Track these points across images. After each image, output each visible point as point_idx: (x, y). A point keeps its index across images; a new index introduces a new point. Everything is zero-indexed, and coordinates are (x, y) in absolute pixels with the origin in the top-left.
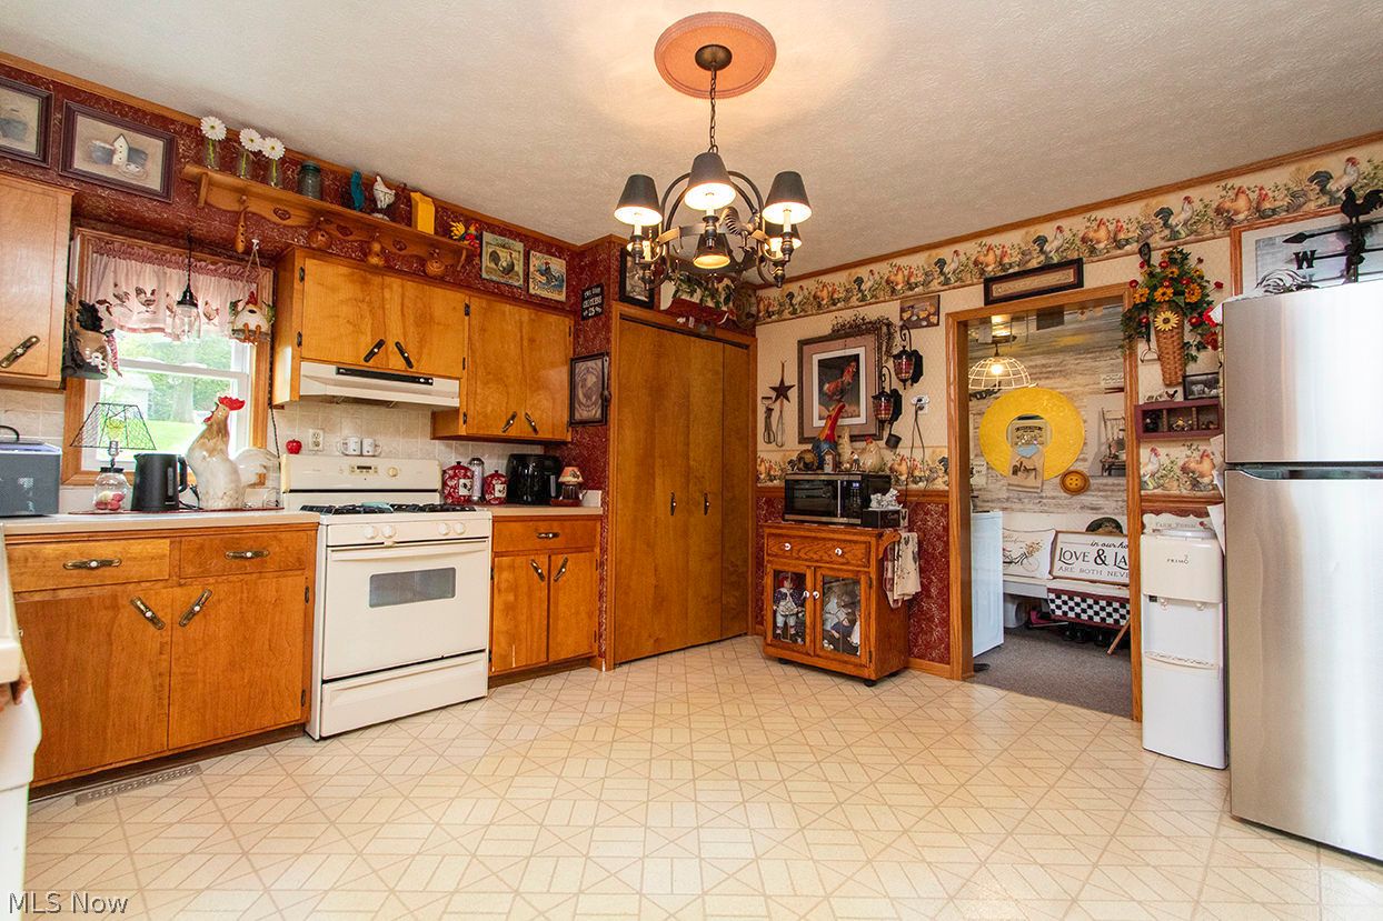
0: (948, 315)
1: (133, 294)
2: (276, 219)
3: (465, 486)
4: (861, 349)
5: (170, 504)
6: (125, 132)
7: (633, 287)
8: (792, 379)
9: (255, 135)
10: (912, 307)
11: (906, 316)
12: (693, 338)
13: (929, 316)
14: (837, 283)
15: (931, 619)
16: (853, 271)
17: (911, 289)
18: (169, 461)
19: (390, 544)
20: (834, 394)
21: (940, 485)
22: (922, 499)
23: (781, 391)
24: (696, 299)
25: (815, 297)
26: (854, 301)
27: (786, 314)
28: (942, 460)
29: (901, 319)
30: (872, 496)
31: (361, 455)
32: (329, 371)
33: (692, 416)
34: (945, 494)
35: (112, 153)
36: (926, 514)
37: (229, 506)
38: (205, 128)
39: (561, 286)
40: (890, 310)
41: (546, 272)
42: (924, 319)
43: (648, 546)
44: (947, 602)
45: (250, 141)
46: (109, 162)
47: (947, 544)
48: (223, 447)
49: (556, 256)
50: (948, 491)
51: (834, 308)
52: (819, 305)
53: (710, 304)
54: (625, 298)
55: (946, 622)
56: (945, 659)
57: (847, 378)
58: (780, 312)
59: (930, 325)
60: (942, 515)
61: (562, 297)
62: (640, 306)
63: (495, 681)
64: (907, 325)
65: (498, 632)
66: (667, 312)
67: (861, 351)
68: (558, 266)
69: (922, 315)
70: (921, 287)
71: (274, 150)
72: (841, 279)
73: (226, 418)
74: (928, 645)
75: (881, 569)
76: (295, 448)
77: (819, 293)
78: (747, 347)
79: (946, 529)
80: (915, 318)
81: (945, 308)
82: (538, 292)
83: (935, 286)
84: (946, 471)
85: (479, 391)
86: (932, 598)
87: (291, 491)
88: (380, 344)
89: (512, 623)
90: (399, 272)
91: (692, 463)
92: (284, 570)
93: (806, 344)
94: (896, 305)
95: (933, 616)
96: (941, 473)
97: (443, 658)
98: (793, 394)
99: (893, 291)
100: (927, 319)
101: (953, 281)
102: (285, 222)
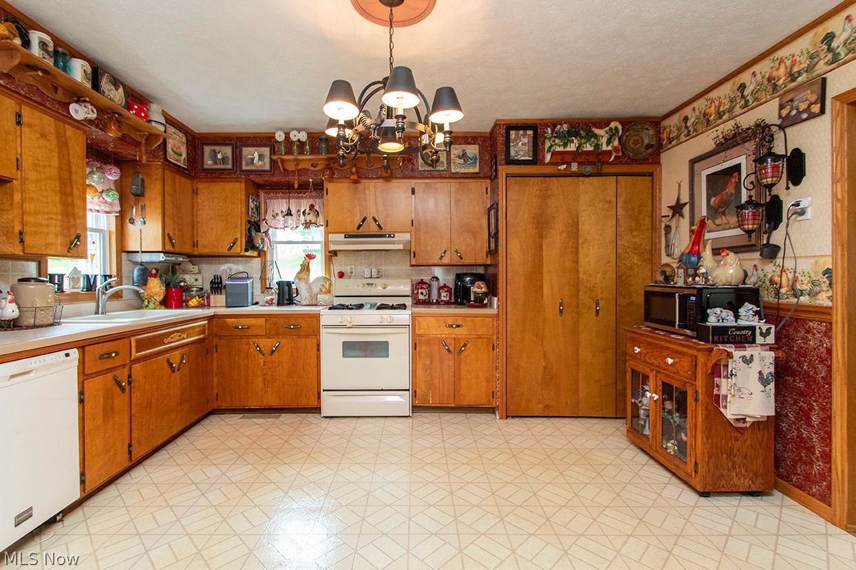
0: (836, 98)
1: (280, 213)
2: (312, 168)
3: (422, 293)
4: (742, 159)
5: (291, 302)
6: (256, 148)
7: (517, 152)
8: (685, 198)
9: (295, 132)
10: (792, 100)
11: (784, 112)
12: (580, 178)
13: (809, 106)
14: (723, 96)
15: (811, 450)
16: (736, 79)
17: (793, 80)
18: (289, 284)
19: (349, 326)
20: (719, 207)
21: (823, 300)
22: (803, 316)
23: (677, 209)
24: (572, 147)
25: (705, 115)
26: (738, 110)
27: (683, 138)
28: (827, 272)
29: (780, 117)
30: (709, 311)
31: (371, 277)
32: (341, 237)
33: (581, 241)
34: (826, 311)
35: (253, 159)
36: (808, 332)
37: (308, 304)
38: (277, 137)
39: (476, 163)
40: (769, 112)
41: (464, 156)
42: (804, 111)
43: (537, 336)
44: (829, 434)
45: (294, 136)
46: (252, 163)
47: (830, 368)
48: (306, 277)
49: (472, 144)
50: (831, 308)
51: (720, 121)
52: (708, 122)
53: (588, 147)
54: (510, 162)
55: (827, 457)
56: (825, 498)
57: (730, 190)
58: (678, 137)
59: (812, 116)
60: (825, 334)
61: (477, 170)
62: (524, 164)
63: (416, 408)
64: (787, 122)
65: (420, 381)
66: (550, 163)
67: (742, 160)
68: (472, 150)
69: (803, 106)
70: (805, 75)
71: (303, 137)
72: (727, 90)
73: (309, 264)
74: (807, 477)
75: (711, 386)
76: (341, 275)
77: (708, 111)
78: (651, 175)
79: (829, 351)
80: (794, 112)
81: (832, 91)
82: (457, 171)
83: (821, 67)
84: (830, 284)
85: (422, 238)
86: (814, 426)
87: (336, 296)
88: (364, 221)
89: (429, 377)
90: (372, 178)
91: (581, 275)
92: (307, 336)
93: (695, 162)
94: (775, 103)
95: (813, 447)
96: (825, 287)
97: (382, 390)
98: (686, 210)
99: (775, 87)
100: (807, 110)
101: (843, 54)
102: (316, 169)
